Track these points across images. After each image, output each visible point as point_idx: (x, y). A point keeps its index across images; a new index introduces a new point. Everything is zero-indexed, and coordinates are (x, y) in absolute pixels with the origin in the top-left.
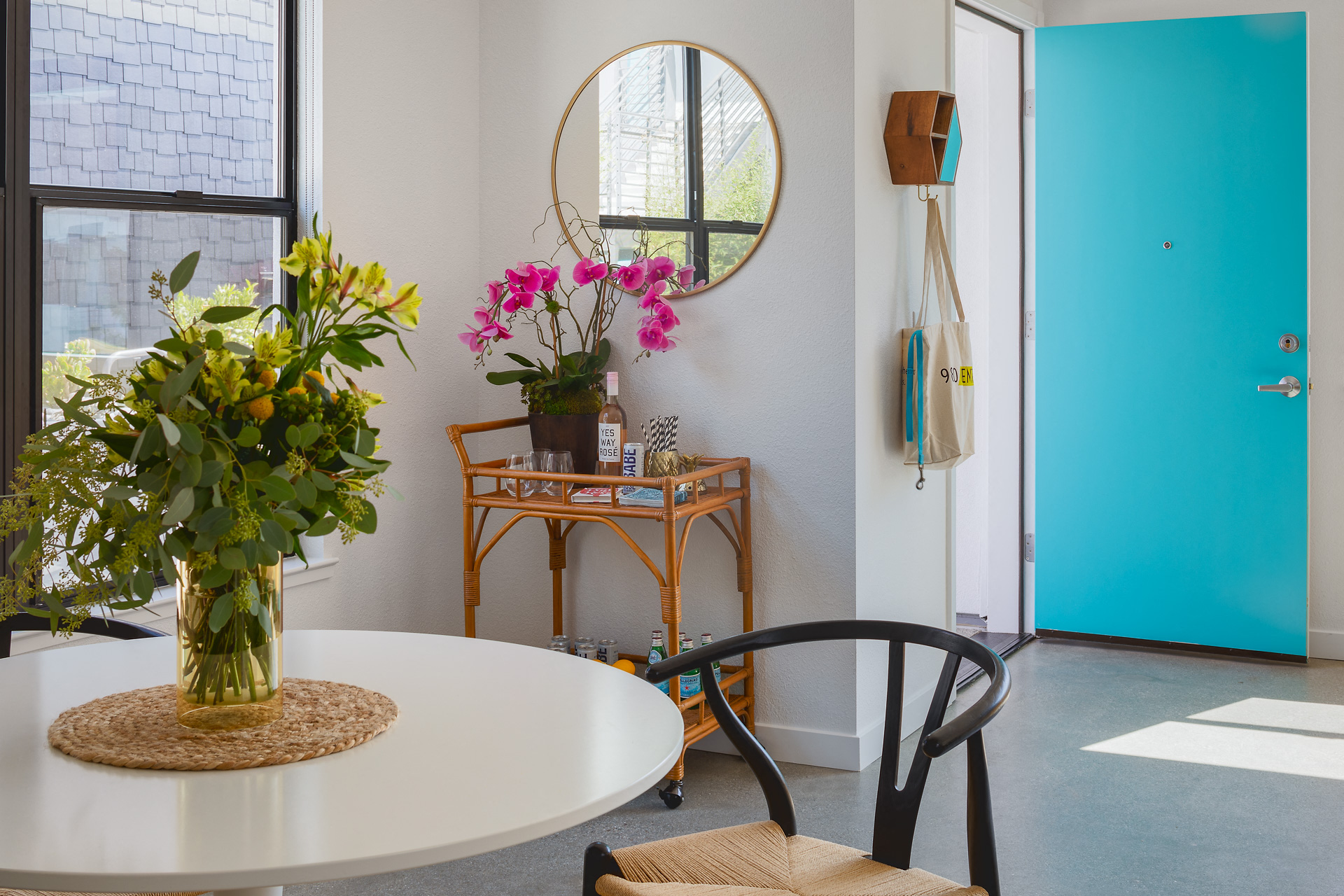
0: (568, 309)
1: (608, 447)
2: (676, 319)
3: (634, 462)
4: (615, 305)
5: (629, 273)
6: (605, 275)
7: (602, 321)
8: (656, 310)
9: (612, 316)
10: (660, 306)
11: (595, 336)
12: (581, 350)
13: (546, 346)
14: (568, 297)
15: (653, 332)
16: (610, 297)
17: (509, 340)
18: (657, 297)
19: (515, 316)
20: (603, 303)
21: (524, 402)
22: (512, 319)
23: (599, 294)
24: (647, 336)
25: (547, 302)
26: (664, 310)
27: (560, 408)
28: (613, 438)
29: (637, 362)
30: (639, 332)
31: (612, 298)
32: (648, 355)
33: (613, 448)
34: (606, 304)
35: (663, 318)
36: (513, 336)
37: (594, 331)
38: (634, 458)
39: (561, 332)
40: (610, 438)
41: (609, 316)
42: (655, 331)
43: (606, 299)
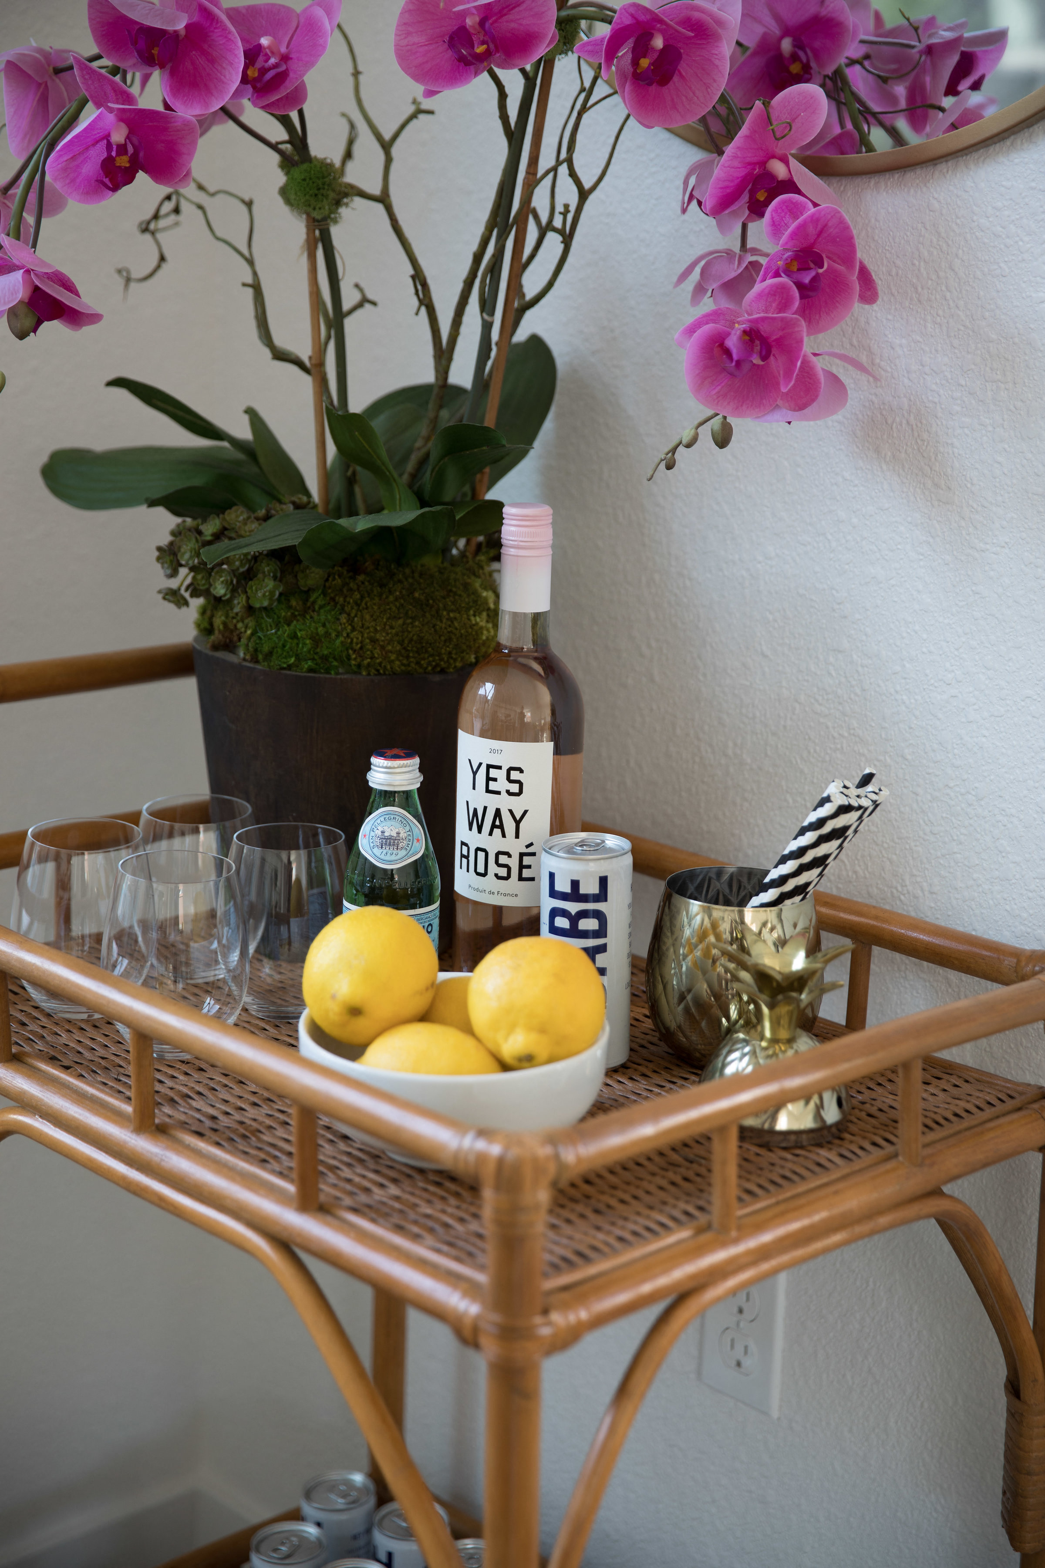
0: (384, 199)
1: (493, 843)
2: (865, 276)
3: (601, 932)
4: (584, 195)
5: (658, 42)
6: (541, 51)
7: (520, 267)
8: (776, 228)
9: (568, 240)
10: (794, 210)
11: (487, 327)
12: (427, 375)
13: (280, 356)
14: (386, 146)
15: (752, 335)
16: (563, 155)
17: (87, 330)
18: (779, 169)
19: (177, 211)
20: (532, 183)
21: (174, 596)
22: (162, 223)
23: (514, 137)
24: (727, 352)
25: (287, 163)
26: (812, 230)
27: (316, 640)
28: (517, 805)
29: (669, 467)
30: (691, 330)
31: (570, 161)
32: (723, 439)
33: (516, 847)
34: (547, 182)
35: (804, 268)
36: (95, 318)
37: (487, 306)
38: (599, 916)
39: (349, 299)
40: (504, 803)
41: (553, 242)
42: (765, 329)
43: (546, 161)
